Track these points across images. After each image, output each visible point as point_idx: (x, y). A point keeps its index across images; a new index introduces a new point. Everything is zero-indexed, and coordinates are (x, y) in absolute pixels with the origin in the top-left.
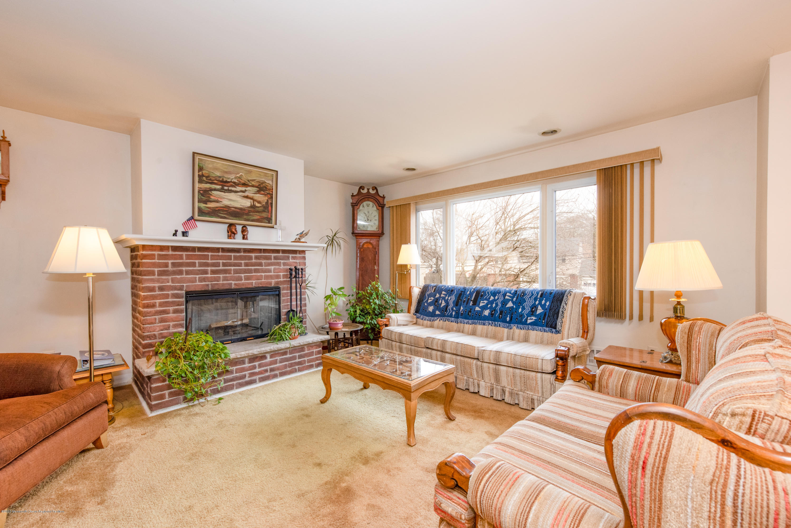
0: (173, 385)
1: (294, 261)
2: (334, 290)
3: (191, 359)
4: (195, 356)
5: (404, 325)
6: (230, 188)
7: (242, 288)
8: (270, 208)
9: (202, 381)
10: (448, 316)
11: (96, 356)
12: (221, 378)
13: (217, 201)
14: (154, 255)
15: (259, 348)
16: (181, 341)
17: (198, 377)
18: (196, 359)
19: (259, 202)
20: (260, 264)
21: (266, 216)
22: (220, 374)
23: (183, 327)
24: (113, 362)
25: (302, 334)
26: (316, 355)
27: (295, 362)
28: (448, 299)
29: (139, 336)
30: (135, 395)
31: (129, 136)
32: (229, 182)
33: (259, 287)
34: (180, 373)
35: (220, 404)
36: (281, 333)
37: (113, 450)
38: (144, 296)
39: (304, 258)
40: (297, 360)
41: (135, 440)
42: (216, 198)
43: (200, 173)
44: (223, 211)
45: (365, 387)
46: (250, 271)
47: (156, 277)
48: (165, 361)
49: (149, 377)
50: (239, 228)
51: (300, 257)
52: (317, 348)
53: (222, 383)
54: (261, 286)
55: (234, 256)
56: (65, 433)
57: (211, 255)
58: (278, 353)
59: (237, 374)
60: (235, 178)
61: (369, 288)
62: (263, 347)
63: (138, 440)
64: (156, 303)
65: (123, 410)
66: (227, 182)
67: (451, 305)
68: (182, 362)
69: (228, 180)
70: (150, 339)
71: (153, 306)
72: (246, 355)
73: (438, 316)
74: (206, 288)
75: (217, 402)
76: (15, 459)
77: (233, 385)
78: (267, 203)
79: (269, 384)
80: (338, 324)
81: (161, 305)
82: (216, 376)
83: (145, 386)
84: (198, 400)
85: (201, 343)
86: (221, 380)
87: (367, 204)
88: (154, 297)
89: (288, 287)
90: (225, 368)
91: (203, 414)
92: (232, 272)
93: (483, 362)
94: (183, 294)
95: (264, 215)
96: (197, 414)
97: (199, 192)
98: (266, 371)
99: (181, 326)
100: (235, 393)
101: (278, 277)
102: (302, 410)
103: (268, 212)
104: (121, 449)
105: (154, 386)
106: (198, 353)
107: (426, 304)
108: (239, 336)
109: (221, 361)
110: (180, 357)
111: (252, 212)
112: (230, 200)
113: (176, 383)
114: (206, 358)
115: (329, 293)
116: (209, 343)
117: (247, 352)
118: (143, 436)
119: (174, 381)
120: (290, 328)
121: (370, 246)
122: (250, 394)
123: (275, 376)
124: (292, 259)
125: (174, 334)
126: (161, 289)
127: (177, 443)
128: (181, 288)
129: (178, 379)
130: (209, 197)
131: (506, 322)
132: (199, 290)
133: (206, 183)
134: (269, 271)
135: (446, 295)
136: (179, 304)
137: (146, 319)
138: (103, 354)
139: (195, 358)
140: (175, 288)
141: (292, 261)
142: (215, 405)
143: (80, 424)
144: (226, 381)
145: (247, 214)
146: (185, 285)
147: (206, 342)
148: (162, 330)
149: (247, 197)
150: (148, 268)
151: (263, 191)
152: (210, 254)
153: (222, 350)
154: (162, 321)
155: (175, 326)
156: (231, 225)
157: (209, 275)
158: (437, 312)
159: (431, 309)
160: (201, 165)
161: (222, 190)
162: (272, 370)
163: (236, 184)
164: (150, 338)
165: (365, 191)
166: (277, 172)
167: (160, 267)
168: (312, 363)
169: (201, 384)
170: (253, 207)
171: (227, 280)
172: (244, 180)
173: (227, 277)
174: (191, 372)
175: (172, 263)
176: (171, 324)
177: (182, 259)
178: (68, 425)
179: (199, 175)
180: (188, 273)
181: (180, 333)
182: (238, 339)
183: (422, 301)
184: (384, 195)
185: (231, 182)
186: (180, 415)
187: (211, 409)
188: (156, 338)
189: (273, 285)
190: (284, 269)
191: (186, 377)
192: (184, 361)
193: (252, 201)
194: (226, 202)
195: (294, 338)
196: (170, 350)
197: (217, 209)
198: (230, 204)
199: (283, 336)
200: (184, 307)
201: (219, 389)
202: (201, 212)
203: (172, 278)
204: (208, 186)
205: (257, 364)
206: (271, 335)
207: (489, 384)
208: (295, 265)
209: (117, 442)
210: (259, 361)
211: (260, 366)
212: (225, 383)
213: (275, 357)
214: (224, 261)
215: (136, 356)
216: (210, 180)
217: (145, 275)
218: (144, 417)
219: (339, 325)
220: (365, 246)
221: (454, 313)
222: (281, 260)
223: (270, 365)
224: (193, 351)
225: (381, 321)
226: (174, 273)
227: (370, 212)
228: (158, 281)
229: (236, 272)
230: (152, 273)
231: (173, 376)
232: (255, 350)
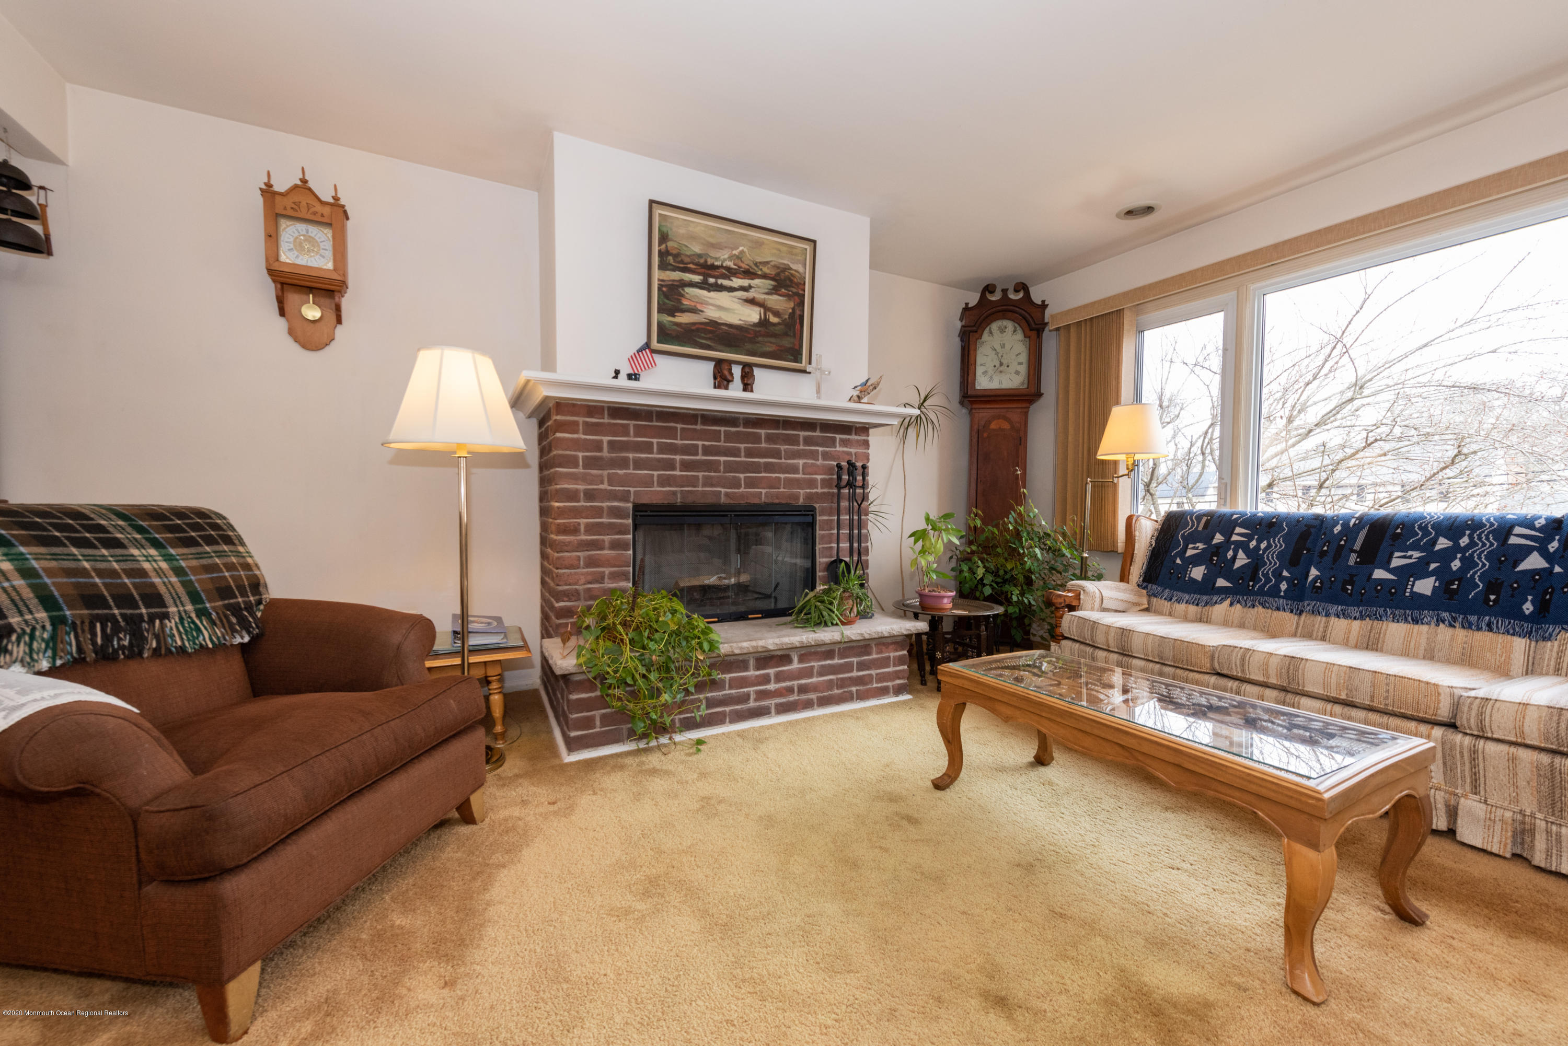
0: (608, 699)
1: (845, 449)
2: (931, 517)
3: (644, 648)
4: (652, 640)
5: (1116, 611)
6: (720, 281)
7: (740, 505)
8: (798, 326)
9: (666, 697)
10: (1261, 592)
11: (472, 626)
12: (701, 696)
13: (694, 311)
14: (576, 423)
15: (778, 637)
16: (625, 606)
17: (658, 689)
18: (653, 648)
19: (776, 314)
20: (777, 454)
21: (790, 346)
22: (700, 687)
23: (627, 580)
24: (505, 641)
25: (864, 615)
26: (895, 665)
27: (850, 678)
28: (1257, 547)
29: (550, 593)
30: (543, 711)
31: (537, 194)
32: (718, 267)
33: (773, 504)
34: (624, 675)
35: (701, 756)
36: (822, 607)
37: (493, 831)
38: (558, 508)
39: (866, 444)
40: (855, 674)
41: (535, 814)
42: (693, 304)
43: (663, 246)
44: (705, 331)
45: (1041, 760)
46: (756, 468)
47: (580, 470)
48: (594, 646)
49: (565, 677)
50: (737, 371)
51: (858, 441)
52: (896, 650)
53: (703, 706)
54: (777, 501)
55: (725, 431)
56: (395, 786)
57: (682, 429)
58: (816, 653)
59: (733, 692)
60: (731, 258)
61: (1011, 519)
62: (784, 636)
63: (541, 815)
64: (579, 524)
65: (519, 741)
66: (713, 267)
67: (1271, 563)
68: (627, 653)
69: (716, 263)
70: (570, 601)
71: (575, 530)
72: (751, 650)
73: (1224, 591)
74: (671, 500)
75: (694, 750)
76: (283, 841)
77: (723, 714)
78: (792, 315)
79: (797, 721)
80: (943, 597)
81: (590, 529)
82: (692, 690)
83: (559, 696)
84: (657, 738)
85: (662, 614)
86: (700, 701)
87: (1000, 328)
88: (577, 513)
89: (831, 508)
90: (710, 675)
91: (667, 773)
92: (722, 468)
93: (1478, 737)
94: (627, 508)
95: (787, 342)
96: (654, 772)
97: (659, 289)
98: (790, 690)
99: (623, 576)
100: (729, 733)
101: (812, 483)
102: (891, 800)
103: (794, 336)
104: (507, 831)
105: (574, 697)
106: (657, 636)
107: (1178, 561)
108: (733, 609)
109: (702, 658)
110: (622, 640)
111: (761, 336)
112: (720, 308)
113: (614, 695)
114: (673, 647)
115: (921, 525)
116: (678, 615)
117: (754, 643)
118: (552, 808)
119: (610, 692)
120: (841, 598)
121: (1006, 426)
122: (758, 739)
123: (808, 705)
124: (840, 446)
125: (612, 591)
126: (590, 495)
127: (616, 839)
128: (624, 497)
129: (618, 687)
130: (679, 301)
131: (1521, 616)
132: (660, 502)
133: (674, 270)
134: (794, 469)
135: (1250, 537)
136: (622, 530)
137: (562, 557)
138: (489, 624)
139: (652, 645)
140: (613, 496)
141: (841, 449)
142: (690, 755)
143: (427, 766)
144: (711, 703)
145: (753, 341)
146: (632, 490)
147: (674, 612)
148: (590, 583)
149: (752, 302)
150: (566, 450)
151: (786, 287)
152: (679, 426)
153: (704, 632)
154: (591, 562)
155: (614, 576)
156: (719, 363)
157: (677, 473)
158: (1221, 583)
159: (1198, 573)
160: (664, 230)
161: (703, 285)
162: (803, 689)
163: (731, 273)
164: (568, 596)
165: (995, 297)
166: (814, 242)
167: (588, 451)
168: (885, 684)
169: (663, 705)
170: (764, 323)
171: (712, 485)
172: (748, 262)
173: (711, 477)
174: (644, 676)
175: (610, 442)
176: (607, 571)
177: (627, 435)
178: (404, 766)
179: (660, 251)
180: (638, 464)
181: (624, 591)
182: (731, 614)
183: (1168, 551)
184: (1043, 302)
185: (722, 266)
186: (622, 767)
187: (682, 762)
188: (579, 599)
189: (801, 501)
190: (823, 466)
191: (635, 685)
192: (631, 651)
193: (762, 311)
194: (712, 313)
195: (848, 622)
196: (605, 624)
197: (693, 328)
198: (720, 318)
199: (825, 613)
200: (630, 536)
201: (698, 719)
202: (665, 334)
203: (609, 474)
204: (676, 275)
205: (771, 671)
206: (800, 611)
207: (1508, 814)
208: (848, 458)
209: (503, 814)
210: (777, 667)
211: (779, 678)
212: (708, 707)
213: (809, 661)
214: (706, 443)
215: (546, 633)
216: (682, 262)
217: (560, 466)
218: (556, 762)
219: (945, 601)
220: (993, 426)
221: (1284, 586)
222: (818, 445)
223: (798, 678)
224: (648, 631)
225: (1060, 596)
226: (613, 464)
227: (1008, 346)
228: (584, 479)
229: (730, 467)
230: (573, 462)
231: (609, 681)
232: (771, 641)
